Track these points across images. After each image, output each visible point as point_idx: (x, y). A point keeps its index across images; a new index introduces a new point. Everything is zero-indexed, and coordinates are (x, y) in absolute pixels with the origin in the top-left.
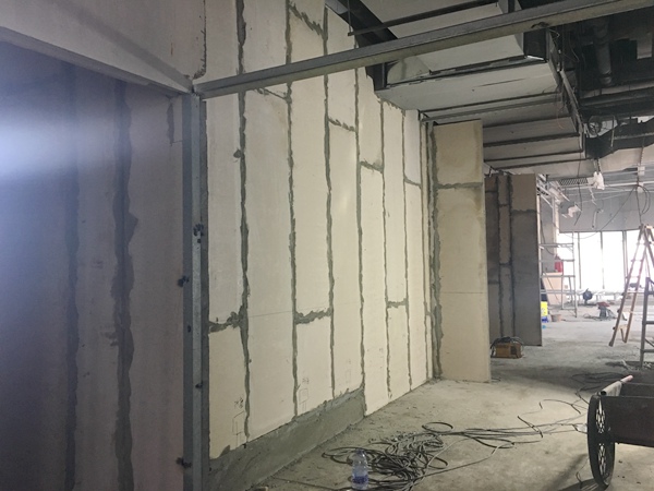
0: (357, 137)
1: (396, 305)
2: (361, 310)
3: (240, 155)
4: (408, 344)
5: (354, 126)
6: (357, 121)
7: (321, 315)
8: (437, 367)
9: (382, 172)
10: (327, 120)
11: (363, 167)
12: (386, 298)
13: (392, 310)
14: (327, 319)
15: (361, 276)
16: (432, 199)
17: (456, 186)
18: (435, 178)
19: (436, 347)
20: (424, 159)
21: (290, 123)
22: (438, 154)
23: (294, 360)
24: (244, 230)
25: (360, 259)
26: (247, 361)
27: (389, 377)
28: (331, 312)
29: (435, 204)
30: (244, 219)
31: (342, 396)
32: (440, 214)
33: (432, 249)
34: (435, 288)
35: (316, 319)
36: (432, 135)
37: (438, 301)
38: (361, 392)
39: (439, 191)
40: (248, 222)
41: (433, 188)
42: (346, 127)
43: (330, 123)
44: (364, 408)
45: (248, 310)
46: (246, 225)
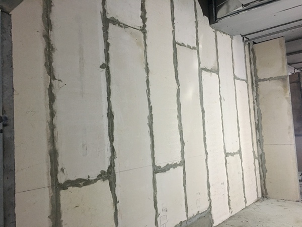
0: (198, 53)
1: (232, 154)
2: (206, 160)
3: (106, 66)
4: (243, 178)
5: (196, 46)
6: (197, 44)
7: (175, 166)
8: (264, 190)
9: (218, 74)
10: (175, 43)
11: (203, 72)
12: (225, 151)
13: (229, 158)
14: (180, 168)
15: (205, 139)
16: (255, 88)
17: (270, 79)
18: (256, 76)
19: (263, 178)
20: (248, 65)
21: (146, 45)
22: (257, 61)
23: (155, 197)
24: (110, 115)
25: (204, 128)
26: (116, 202)
27: (229, 200)
28: (183, 163)
29: (257, 91)
30: (109, 108)
31: (194, 217)
32: (261, 97)
33: (257, 118)
34: (260, 142)
35: (171, 169)
36: (253, 50)
37: (262, 150)
38: (209, 212)
39: (259, 83)
40: (113, 110)
41: (255, 82)
42: (189, 47)
43: (177, 45)
44: (212, 222)
45: (115, 168)
46: (112, 112)
